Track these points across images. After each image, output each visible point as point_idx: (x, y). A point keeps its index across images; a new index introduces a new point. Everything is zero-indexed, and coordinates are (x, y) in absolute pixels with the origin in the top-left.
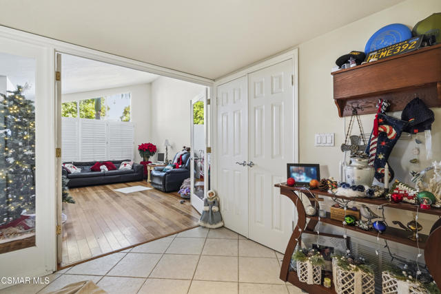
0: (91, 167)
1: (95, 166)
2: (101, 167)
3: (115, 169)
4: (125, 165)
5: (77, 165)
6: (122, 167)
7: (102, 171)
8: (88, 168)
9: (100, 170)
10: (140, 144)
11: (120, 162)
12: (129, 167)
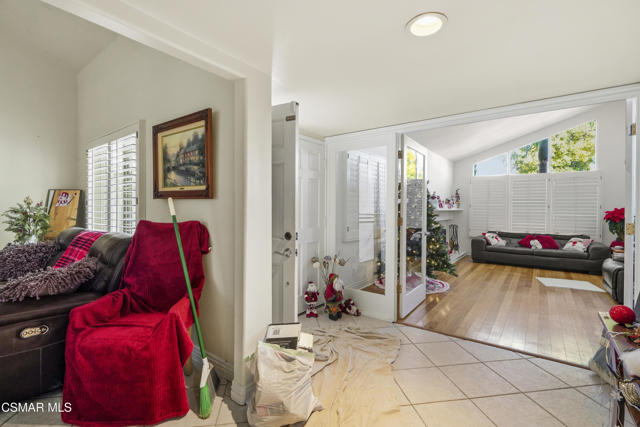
0: (520, 240)
1: (525, 240)
2: (532, 242)
3: (557, 248)
4: (575, 243)
5: (502, 235)
6: (568, 246)
7: (533, 248)
8: (515, 241)
9: (530, 247)
10: (612, 210)
11: (567, 238)
12: (580, 247)
